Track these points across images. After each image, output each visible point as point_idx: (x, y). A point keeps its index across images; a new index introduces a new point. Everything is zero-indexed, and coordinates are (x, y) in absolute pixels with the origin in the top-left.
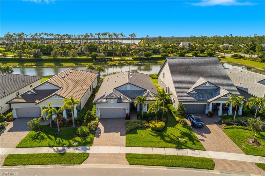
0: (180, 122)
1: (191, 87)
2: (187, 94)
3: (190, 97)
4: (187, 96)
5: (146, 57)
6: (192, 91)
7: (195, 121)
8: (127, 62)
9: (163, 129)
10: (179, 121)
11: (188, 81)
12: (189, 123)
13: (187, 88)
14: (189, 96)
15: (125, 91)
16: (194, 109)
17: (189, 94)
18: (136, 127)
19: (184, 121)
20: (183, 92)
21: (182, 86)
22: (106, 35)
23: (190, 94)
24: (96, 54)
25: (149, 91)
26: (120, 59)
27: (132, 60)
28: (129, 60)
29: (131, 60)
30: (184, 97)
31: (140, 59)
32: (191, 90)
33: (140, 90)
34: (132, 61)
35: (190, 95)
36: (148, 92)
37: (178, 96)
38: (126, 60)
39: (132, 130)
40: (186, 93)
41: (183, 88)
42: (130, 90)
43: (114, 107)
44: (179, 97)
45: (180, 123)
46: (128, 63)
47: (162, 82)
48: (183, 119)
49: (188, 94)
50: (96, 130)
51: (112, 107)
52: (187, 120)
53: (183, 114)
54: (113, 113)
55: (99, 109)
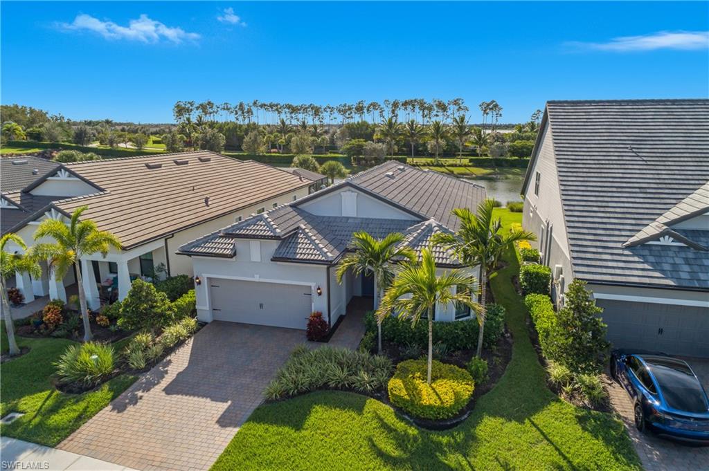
0: (568, 388)
1: (654, 220)
2: (628, 248)
3: (640, 266)
4: (624, 258)
5: (517, 158)
6: (656, 237)
7: (657, 398)
8: (452, 172)
9: (456, 416)
10: (565, 386)
11: (638, 190)
12: (623, 403)
13: (633, 222)
14: (636, 259)
15: (336, 218)
16: (661, 331)
17: (639, 248)
18: (321, 383)
19: (592, 388)
20: (605, 238)
21: (602, 209)
22: (413, 106)
23: (646, 252)
24: (360, 143)
25: (434, 225)
26: (431, 162)
27: (469, 166)
28: (460, 166)
29: (465, 166)
30: (610, 264)
31: (493, 163)
32: (651, 230)
33: (403, 218)
34: (469, 168)
35: (643, 256)
36: (430, 225)
37: (575, 255)
38: (448, 166)
39: (293, 396)
40: (619, 245)
41: (605, 220)
42: (355, 216)
43: (262, 280)
44: (579, 262)
45: (571, 397)
46: (455, 173)
47: (531, 214)
48: (585, 378)
49: (632, 247)
50: (146, 370)
51: (257, 279)
52: (616, 385)
53: (590, 350)
54: (261, 306)
55: (206, 279)
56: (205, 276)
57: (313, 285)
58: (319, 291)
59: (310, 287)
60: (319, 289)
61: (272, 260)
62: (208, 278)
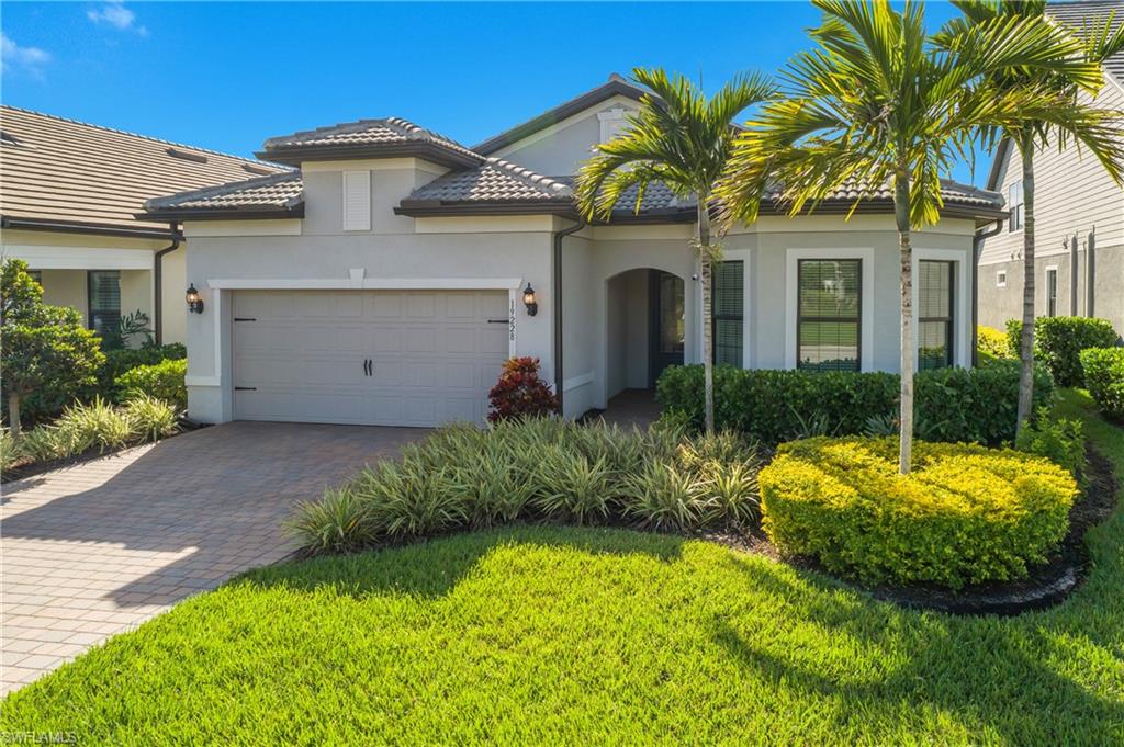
54: (368, 367)
55: (217, 294)
56: (218, 284)
57: (513, 284)
58: (529, 299)
59: (506, 292)
60: (529, 291)
61: (397, 211)
62: (224, 291)
